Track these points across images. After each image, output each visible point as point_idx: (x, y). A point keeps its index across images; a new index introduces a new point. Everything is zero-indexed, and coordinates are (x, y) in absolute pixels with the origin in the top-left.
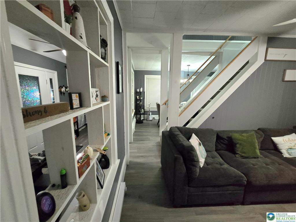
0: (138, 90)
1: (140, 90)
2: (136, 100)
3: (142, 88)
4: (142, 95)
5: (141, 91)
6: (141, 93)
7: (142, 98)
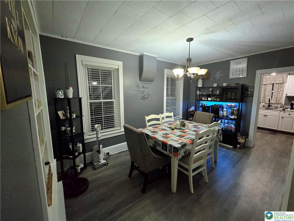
0: (60, 95)
1: (65, 94)
2: (56, 122)
3: (71, 89)
4: (75, 106)
5: (71, 96)
6: (72, 101)
7: (74, 116)
